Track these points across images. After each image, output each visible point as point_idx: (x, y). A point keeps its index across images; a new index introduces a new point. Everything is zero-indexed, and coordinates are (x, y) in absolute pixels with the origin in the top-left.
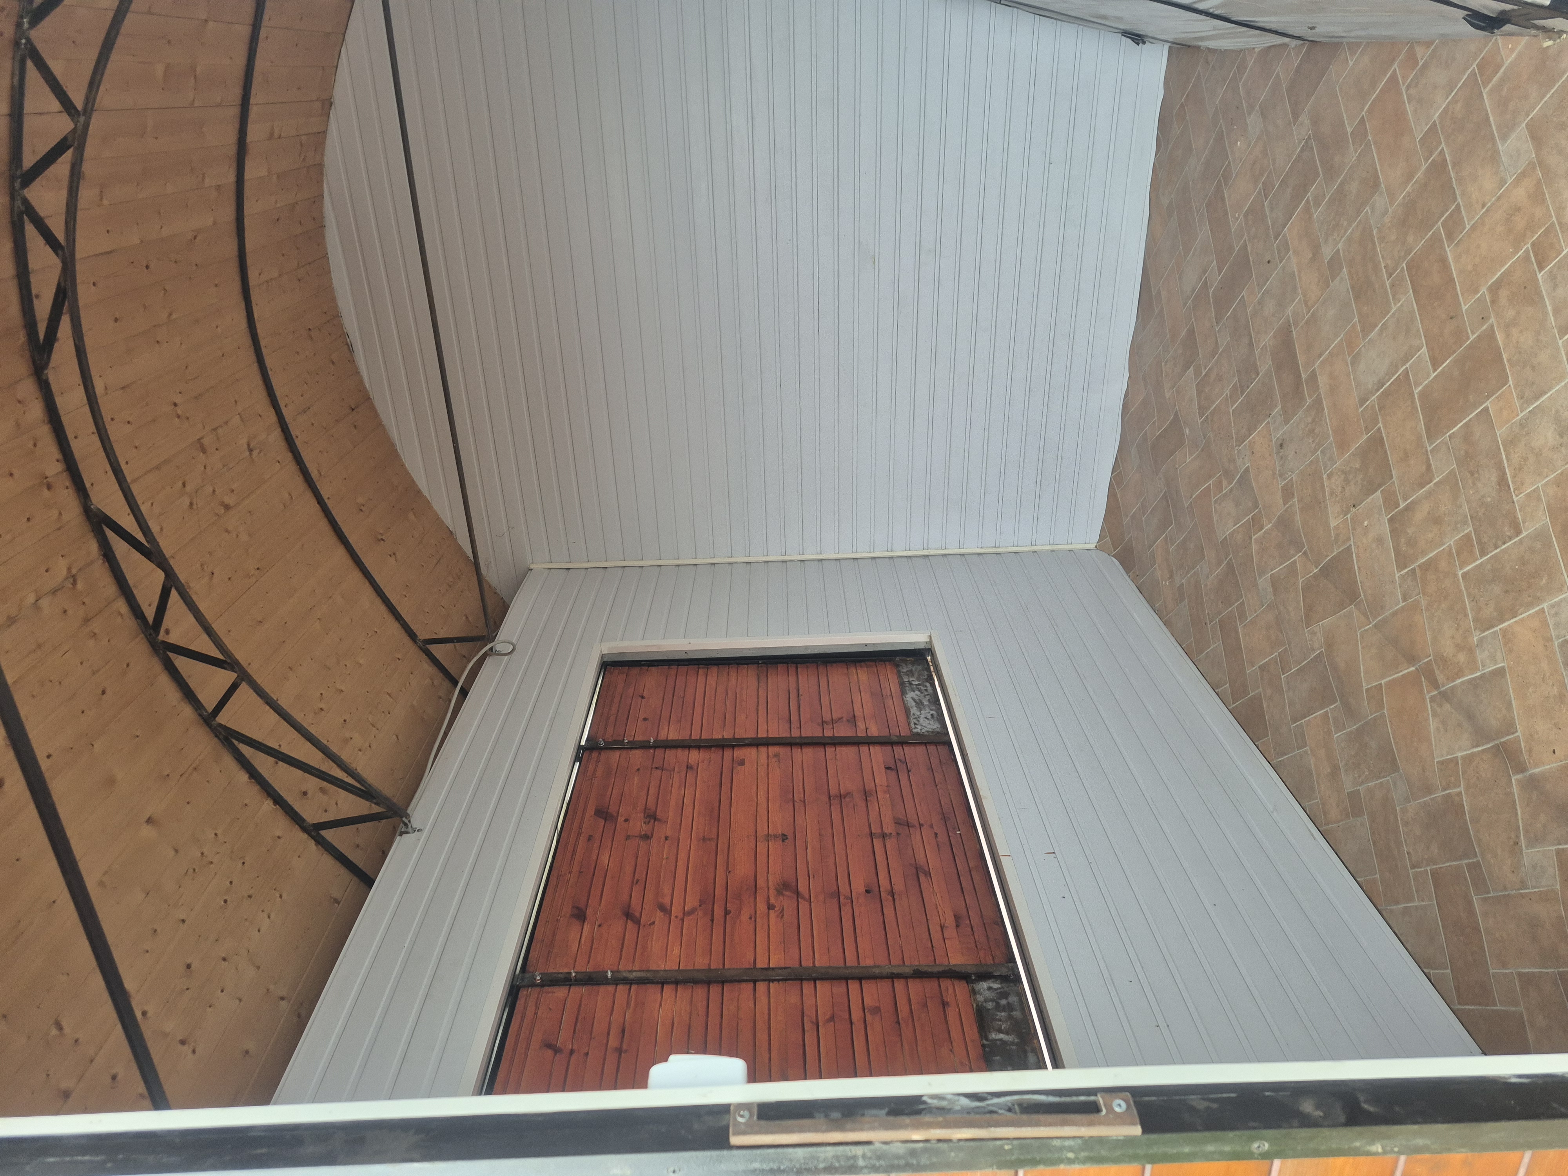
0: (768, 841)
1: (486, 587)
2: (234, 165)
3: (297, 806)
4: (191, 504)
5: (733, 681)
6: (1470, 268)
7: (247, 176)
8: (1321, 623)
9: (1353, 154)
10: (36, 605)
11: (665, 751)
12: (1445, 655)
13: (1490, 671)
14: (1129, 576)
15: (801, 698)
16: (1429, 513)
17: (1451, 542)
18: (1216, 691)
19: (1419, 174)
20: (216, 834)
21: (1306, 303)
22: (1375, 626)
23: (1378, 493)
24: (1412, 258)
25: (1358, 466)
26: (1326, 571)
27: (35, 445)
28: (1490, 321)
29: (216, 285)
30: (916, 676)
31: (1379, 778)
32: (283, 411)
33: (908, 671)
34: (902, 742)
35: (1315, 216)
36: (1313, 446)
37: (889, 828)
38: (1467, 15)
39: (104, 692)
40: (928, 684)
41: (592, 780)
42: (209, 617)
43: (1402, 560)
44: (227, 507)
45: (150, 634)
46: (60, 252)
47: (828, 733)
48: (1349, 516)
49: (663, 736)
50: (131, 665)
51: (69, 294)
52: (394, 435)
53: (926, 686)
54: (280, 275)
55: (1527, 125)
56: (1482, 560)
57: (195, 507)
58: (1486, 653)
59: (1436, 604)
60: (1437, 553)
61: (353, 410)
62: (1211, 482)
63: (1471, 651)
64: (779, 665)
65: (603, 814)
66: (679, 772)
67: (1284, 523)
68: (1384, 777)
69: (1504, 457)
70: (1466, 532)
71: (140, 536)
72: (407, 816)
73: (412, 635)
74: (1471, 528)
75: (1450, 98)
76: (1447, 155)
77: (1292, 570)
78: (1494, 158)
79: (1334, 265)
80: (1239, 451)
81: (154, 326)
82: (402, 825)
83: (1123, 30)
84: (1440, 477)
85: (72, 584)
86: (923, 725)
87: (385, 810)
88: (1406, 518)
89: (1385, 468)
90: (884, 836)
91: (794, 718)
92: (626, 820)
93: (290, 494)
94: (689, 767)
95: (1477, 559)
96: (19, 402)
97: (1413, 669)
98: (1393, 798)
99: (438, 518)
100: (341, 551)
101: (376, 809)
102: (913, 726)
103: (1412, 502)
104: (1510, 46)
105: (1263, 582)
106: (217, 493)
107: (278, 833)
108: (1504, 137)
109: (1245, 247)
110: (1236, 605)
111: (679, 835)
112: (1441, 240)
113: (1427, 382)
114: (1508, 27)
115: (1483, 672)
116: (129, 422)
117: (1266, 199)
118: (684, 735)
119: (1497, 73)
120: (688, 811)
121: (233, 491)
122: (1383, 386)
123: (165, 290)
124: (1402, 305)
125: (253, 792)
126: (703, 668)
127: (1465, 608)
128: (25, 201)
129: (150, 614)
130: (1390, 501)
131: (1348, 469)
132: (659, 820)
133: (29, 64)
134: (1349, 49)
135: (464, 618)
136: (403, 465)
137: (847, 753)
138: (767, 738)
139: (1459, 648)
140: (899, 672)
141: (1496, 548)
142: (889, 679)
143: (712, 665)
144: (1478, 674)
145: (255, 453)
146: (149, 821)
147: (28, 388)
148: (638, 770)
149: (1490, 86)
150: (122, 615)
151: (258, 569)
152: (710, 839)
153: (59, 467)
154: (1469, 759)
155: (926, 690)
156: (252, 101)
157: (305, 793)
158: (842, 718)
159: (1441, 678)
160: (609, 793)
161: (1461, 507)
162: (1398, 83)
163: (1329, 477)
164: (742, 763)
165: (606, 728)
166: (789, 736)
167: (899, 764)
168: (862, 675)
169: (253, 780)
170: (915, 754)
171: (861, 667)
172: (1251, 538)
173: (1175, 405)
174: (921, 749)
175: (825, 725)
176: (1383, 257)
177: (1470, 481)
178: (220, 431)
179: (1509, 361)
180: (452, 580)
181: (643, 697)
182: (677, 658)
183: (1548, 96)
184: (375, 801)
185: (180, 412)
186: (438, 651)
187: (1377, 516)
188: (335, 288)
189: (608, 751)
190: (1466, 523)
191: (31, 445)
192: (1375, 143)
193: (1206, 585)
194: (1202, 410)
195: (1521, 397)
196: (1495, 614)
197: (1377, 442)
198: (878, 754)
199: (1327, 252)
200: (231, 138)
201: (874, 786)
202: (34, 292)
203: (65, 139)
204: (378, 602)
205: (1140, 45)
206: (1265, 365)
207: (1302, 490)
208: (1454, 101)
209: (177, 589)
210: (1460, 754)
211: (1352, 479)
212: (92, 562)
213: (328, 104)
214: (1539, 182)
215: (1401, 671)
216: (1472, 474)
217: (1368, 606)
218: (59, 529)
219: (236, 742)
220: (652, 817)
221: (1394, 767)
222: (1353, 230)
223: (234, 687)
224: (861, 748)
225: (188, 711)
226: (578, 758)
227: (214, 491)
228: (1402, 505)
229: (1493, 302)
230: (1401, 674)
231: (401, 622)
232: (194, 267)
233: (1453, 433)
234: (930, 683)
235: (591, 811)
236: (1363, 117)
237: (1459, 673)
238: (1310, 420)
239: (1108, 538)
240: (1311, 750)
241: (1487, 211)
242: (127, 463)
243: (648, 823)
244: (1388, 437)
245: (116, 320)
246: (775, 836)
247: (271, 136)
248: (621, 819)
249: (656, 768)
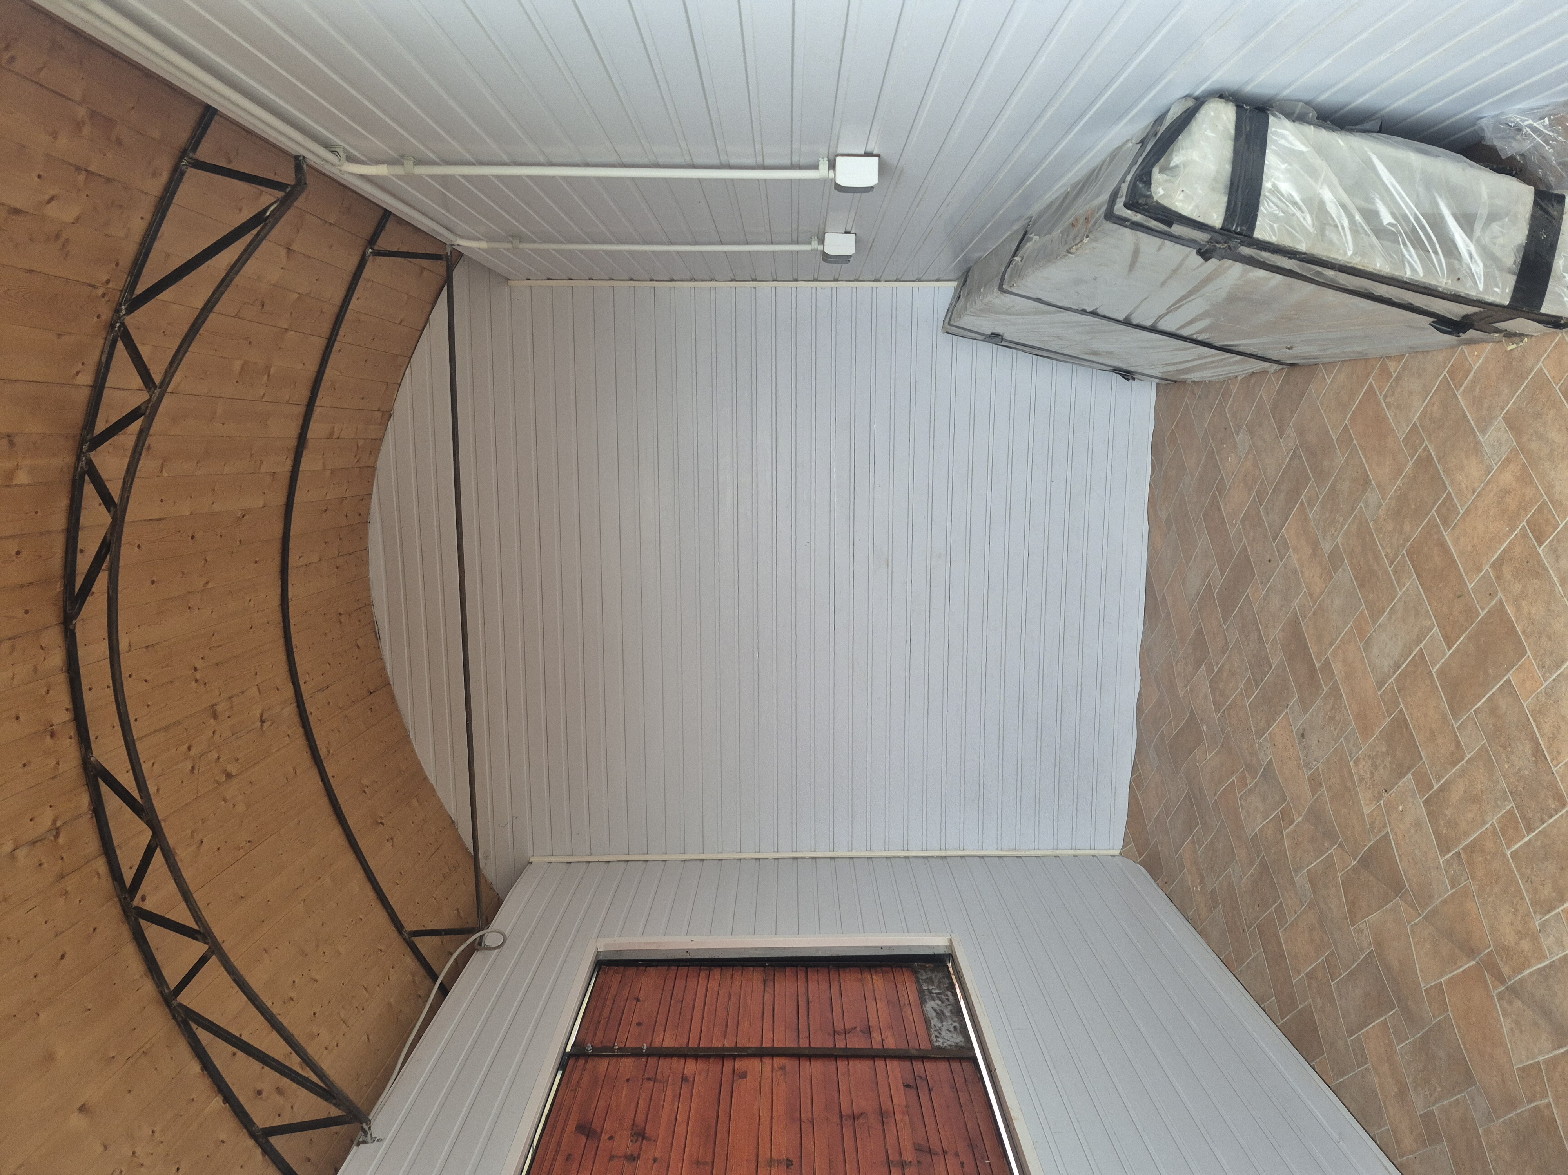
0: (771, 1167)
1: (482, 881)
2: (292, 456)
3: (247, 1107)
4: (193, 768)
5: (737, 984)
6: (1469, 548)
7: (303, 467)
8: (1366, 919)
9: (1340, 458)
10: (12, 856)
11: (659, 1060)
12: (1506, 943)
13: (1559, 959)
14: (1158, 884)
15: (811, 1005)
16: (1465, 791)
17: (1493, 820)
18: (1262, 1006)
19: (1407, 469)
20: (153, 1132)
21: (1311, 595)
22: (1425, 918)
23: (1409, 776)
24: (1411, 544)
25: (1384, 749)
26: (1365, 862)
27: (48, 692)
28: (1498, 596)
29: (256, 562)
30: (936, 984)
31: (1455, 1094)
32: (302, 687)
33: (927, 978)
34: (923, 1057)
35: (1311, 516)
36: (1335, 733)
37: (909, 1155)
38: (1433, 322)
39: (62, 957)
40: (949, 993)
41: (576, 1090)
42: (192, 886)
43: (1445, 844)
44: (229, 776)
45: (125, 898)
46: (112, 508)
47: (840, 1044)
48: (1382, 802)
49: (657, 1043)
50: (97, 930)
51: (113, 548)
52: (409, 721)
53: (947, 995)
54: (320, 560)
55: (1504, 418)
56: (1530, 837)
57: (196, 772)
58: (1552, 938)
59: (1488, 888)
60: (1481, 833)
61: (371, 693)
62: (1234, 778)
63: (1534, 938)
64: (788, 969)
65: (586, 1130)
66: (673, 1085)
67: (1315, 815)
68: (1459, 1092)
69: (1535, 727)
70: (1508, 808)
71: (136, 794)
72: (368, 1121)
73: (398, 925)
74: (1513, 804)
75: (1426, 402)
76: (1431, 451)
77: (1329, 865)
78: (1477, 448)
79: (1335, 558)
80: (1260, 744)
81: (189, 593)
82: (361, 1133)
83: (1114, 367)
84: (1472, 754)
85: (54, 836)
86: (946, 1038)
87: (344, 1114)
88: (1442, 799)
89: (1412, 747)
90: (903, 1164)
91: (803, 1026)
92: (611, 1138)
93: (294, 768)
94: (684, 1079)
95: (1524, 837)
96: (42, 648)
97: (1474, 963)
98: (1473, 1119)
99: (442, 806)
100: (337, 832)
101: (335, 1112)
102: (934, 1038)
103: (1446, 782)
104: (1476, 353)
105: (1301, 879)
106: (221, 760)
107: (223, 1136)
108: (1484, 431)
109: (1245, 549)
110: (1274, 906)
111: (669, 1157)
112: (1437, 526)
113: (1443, 660)
114: (1471, 334)
115: (1552, 960)
116: (146, 681)
117: (1261, 505)
118: (681, 1042)
119: (1467, 376)
120: (680, 1129)
121: (237, 760)
122: (1399, 668)
123: (206, 560)
124: (1407, 589)
125: (202, 1085)
126: (706, 969)
127: (1519, 891)
128: (90, 463)
129: (128, 876)
130: (1423, 783)
131: (1374, 753)
132: (648, 1139)
133: (120, 345)
134: (1326, 370)
135: (456, 912)
136: (413, 751)
137: (860, 1067)
138: (773, 1048)
139: (1521, 935)
140: (917, 979)
141: (1543, 823)
142: (908, 988)
143: (715, 966)
144: (1547, 963)
145: (266, 725)
146: (83, 1109)
147: (54, 637)
148: (628, 1080)
149: (1462, 389)
150: (99, 875)
151: (249, 841)
152: (705, 1163)
153: (67, 716)
154: (1553, 1063)
155: (948, 1000)
156: (317, 404)
157: (259, 1093)
158: (855, 1028)
159: (1506, 970)
160: (593, 1106)
161: (1498, 782)
162: (1375, 393)
163: (1356, 763)
164: (743, 1075)
165: (595, 1033)
166: (797, 1046)
167: (919, 1081)
168: (877, 982)
169: (205, 1072)
170: (936, 1070)
171: (876, 972)
172: (1282, 833)
173: (1190, 703)
174: (943, 1065)
175: (837, 1036)
176: (1382, 546)
177: (1504, 755)
178: (234, 699)
179: (1523, 632)
180: (448, 871)
181: (638, 1000)
182: (677, 958)
183: (1520, 391)
184: (334, 1101)
185: (198, 677)
186: (424, 944)
187: (1410, 800)
188: (371, 579)
189: (596, 1059)
190: (1505, 799)
191: (43, 691)
192: (1361, 446)
193: (1240, 888)
194: (1217, 706)
195: (1542, 666)
196: (1554, 894)
197: (1401, 724)
198: (896, 1070)
199: (1327, 547)
200: (292, 431)
201: (891, 1106)
202: (79, 547)
203: (139, 408)
204: (368, 888)
205: (1131, 381)
206: (1277, 658)
207: (1330, 778)
208: (1431, 404)
209: (161, 849)
210: (1541, 1059)
211: (1380, 764)
212: (80, 816)
213: (388, 415)
214: (1524, 465)
215: (1461, 967)
216: (1505, 748)
217: (1414, 896)
218: (53, 778)
219: (194, 1026)
220: (640, 1135)
221: (1469, 1080)
222: (1349, 525)
223: (203, 961)
224: (876, 1062)
225: (148, 987)
226: (563, 1065)
227: (218, 758)
228: (1436, 787)
229: (1498, 578)
230: (1461, 970)
231: (389, 911)
232: (238, 543)
233: (1478, 708)
234: (952, 992)
235: (572, 1126)
236: (1346, 424)
237: (1526, 963)
238: (1329, 707)
239: (1132, 844)
240: (1373, 1067)
241: (1478, 496)
242: (136, 720)
243: (636, 1142)
244: (1411, 717)
245: (153, 582)
246: (779, 1162)
247: (330, 436)
248: (604, 1137)
249: (648, 1079)
